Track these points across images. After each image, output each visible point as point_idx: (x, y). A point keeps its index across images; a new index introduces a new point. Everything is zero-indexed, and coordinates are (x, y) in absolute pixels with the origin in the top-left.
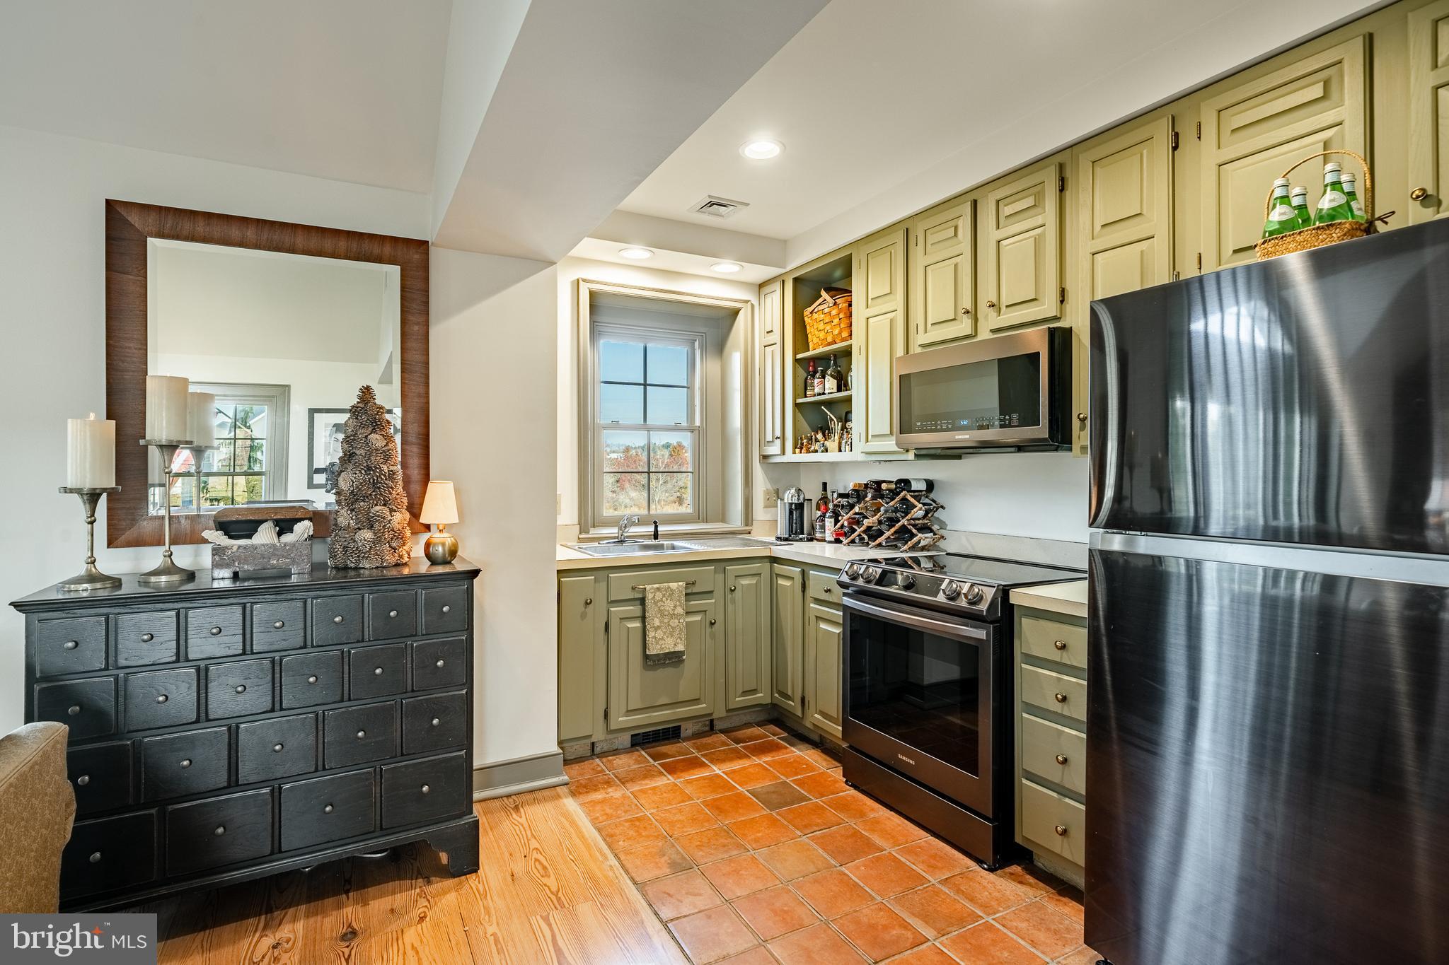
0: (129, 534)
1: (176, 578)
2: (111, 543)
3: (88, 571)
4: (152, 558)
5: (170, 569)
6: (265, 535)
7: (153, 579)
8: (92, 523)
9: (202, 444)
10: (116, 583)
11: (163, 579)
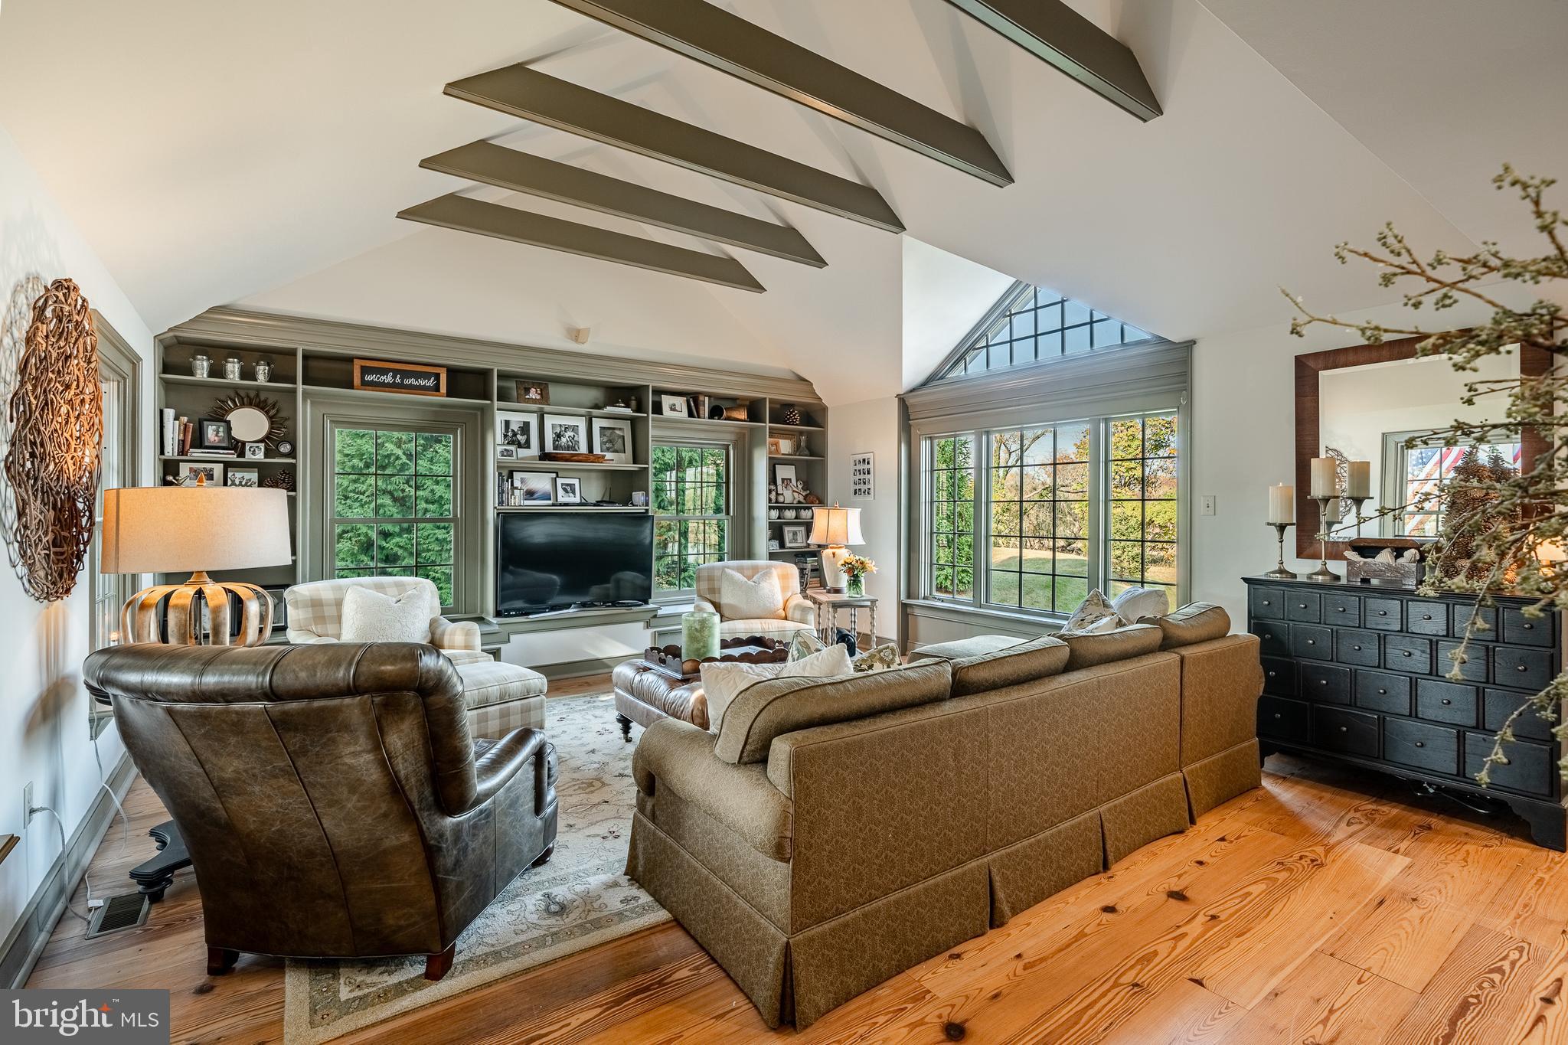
0: (1310, 551)
1: (1327, 578)
2: (1299, 555)
3: (1280, 568)
4: (1316, 565)
5: (1325, 572)
6: (1385, 557)
7: (1314, 577)
8: (1281, 542)
9: (1361, 495)
10: (1294, 576)
11: (1320, 577)
